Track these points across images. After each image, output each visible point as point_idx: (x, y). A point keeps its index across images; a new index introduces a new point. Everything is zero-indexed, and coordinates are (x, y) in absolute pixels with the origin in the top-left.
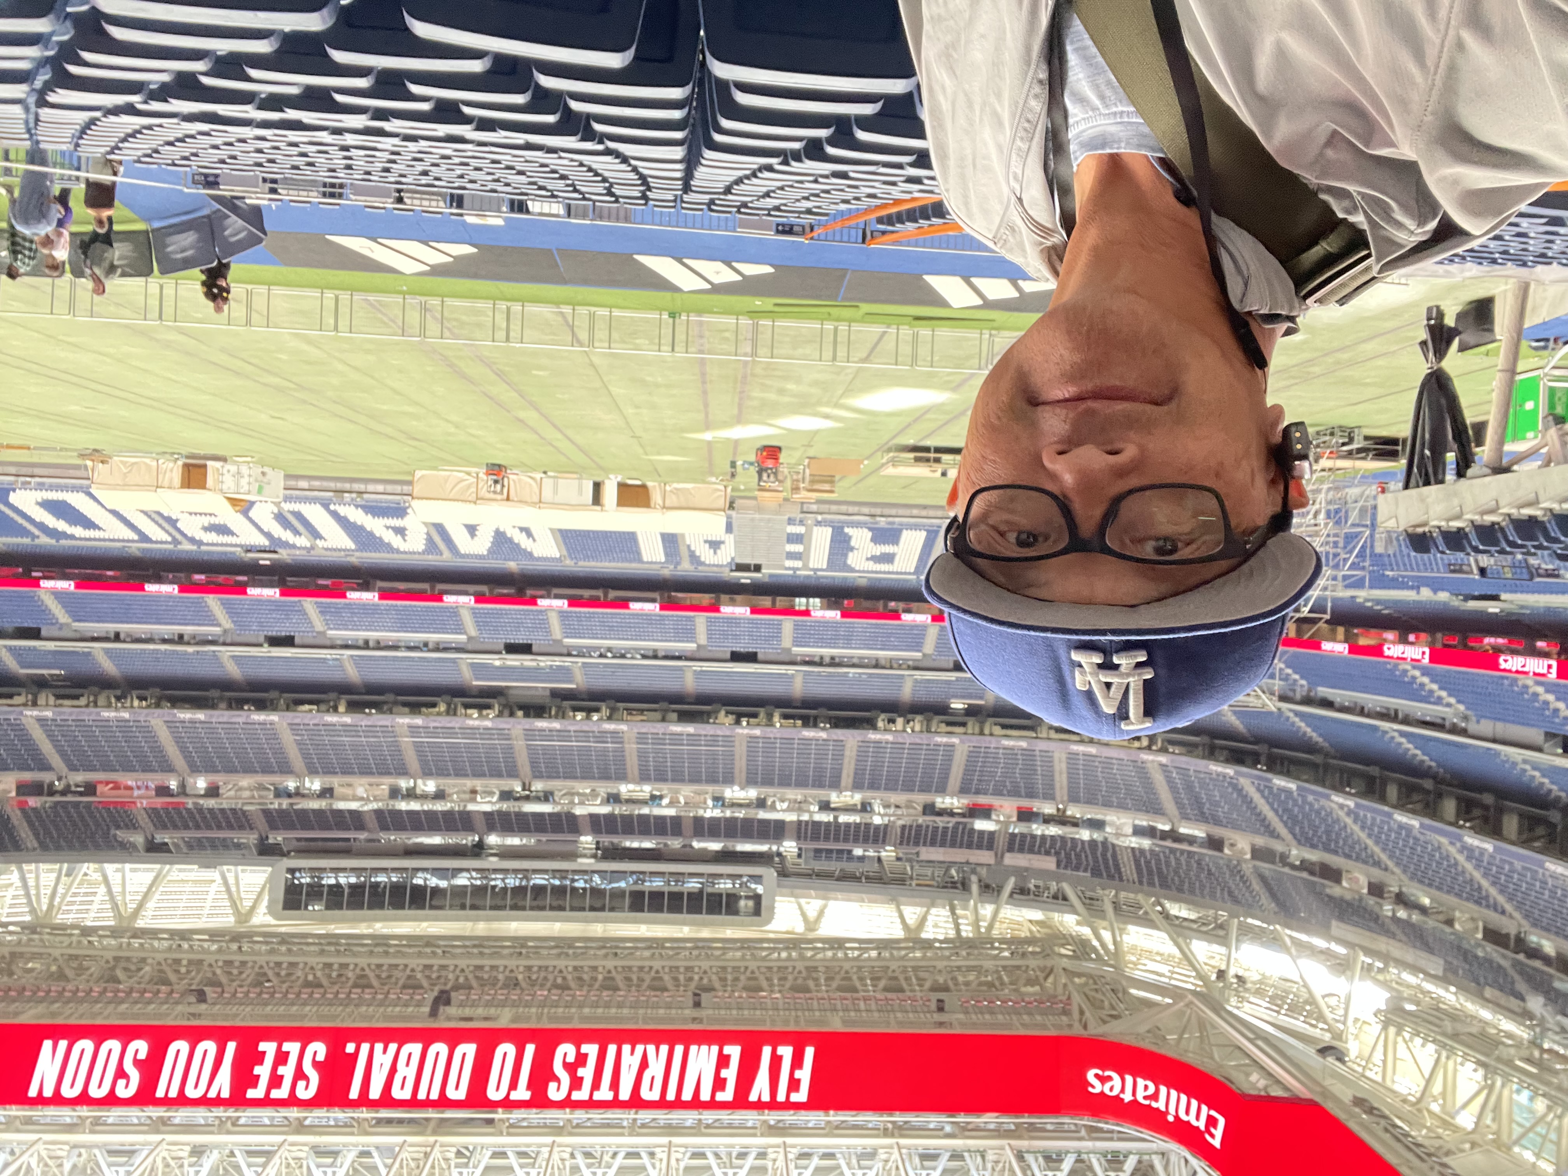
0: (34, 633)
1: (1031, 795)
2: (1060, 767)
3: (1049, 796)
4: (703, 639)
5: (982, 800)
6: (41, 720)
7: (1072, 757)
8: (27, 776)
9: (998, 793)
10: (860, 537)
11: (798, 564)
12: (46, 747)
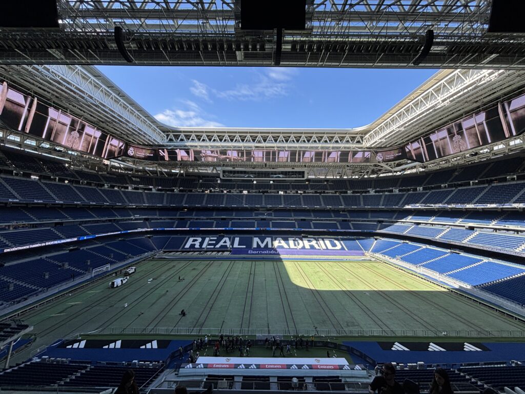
0: (343, 220)
1: (171, 194)
2: (165, 201)
3: (168, 194)
4: (230, 222)
5: (181, 193)
6: (342, 206)
7: (162, 203)
8: (346, 195)
9: (178, 194)
10: (197, 246)
11: (211, 238)
12: (342, 200)
